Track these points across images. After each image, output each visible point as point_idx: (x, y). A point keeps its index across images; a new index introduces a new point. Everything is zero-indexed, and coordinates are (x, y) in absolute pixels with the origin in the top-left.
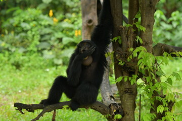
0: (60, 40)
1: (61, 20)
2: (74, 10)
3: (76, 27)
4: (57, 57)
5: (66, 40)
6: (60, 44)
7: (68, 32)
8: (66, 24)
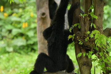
0: (10, 31)
1: (10, 15)
2: (21, 6)
3: (23, 20)
4: (9, 45)
5: (15, 31)
6: (10, 35)
7: (16, 25)
8: (14, 18)
